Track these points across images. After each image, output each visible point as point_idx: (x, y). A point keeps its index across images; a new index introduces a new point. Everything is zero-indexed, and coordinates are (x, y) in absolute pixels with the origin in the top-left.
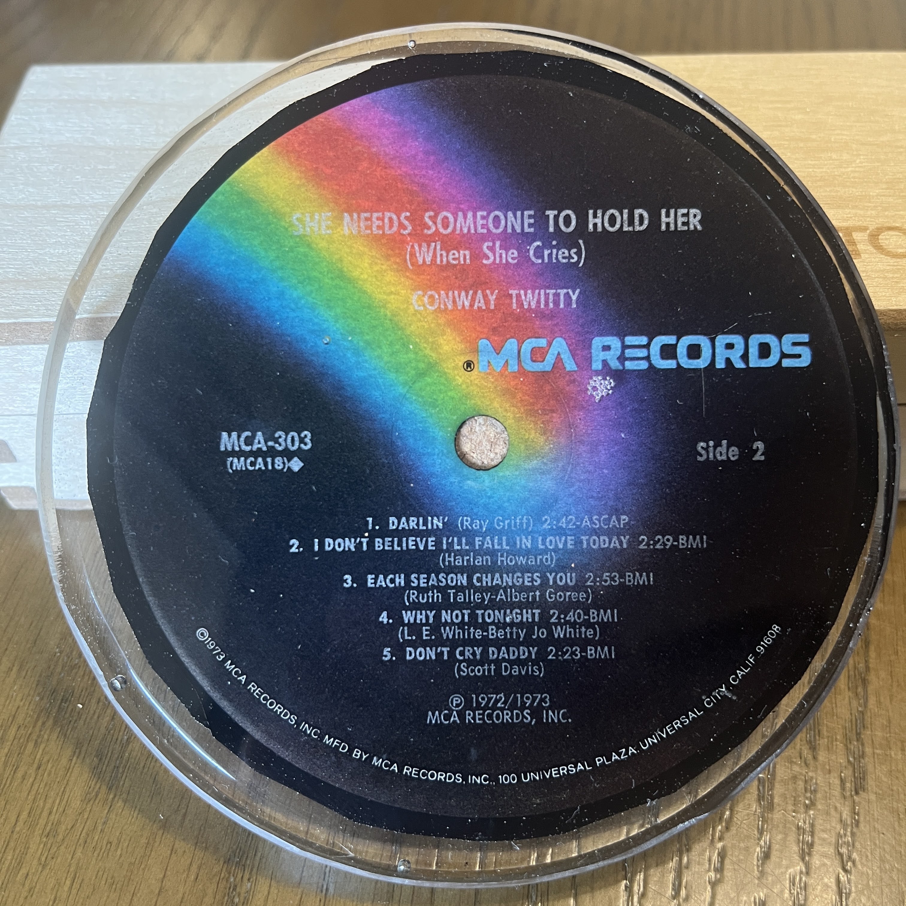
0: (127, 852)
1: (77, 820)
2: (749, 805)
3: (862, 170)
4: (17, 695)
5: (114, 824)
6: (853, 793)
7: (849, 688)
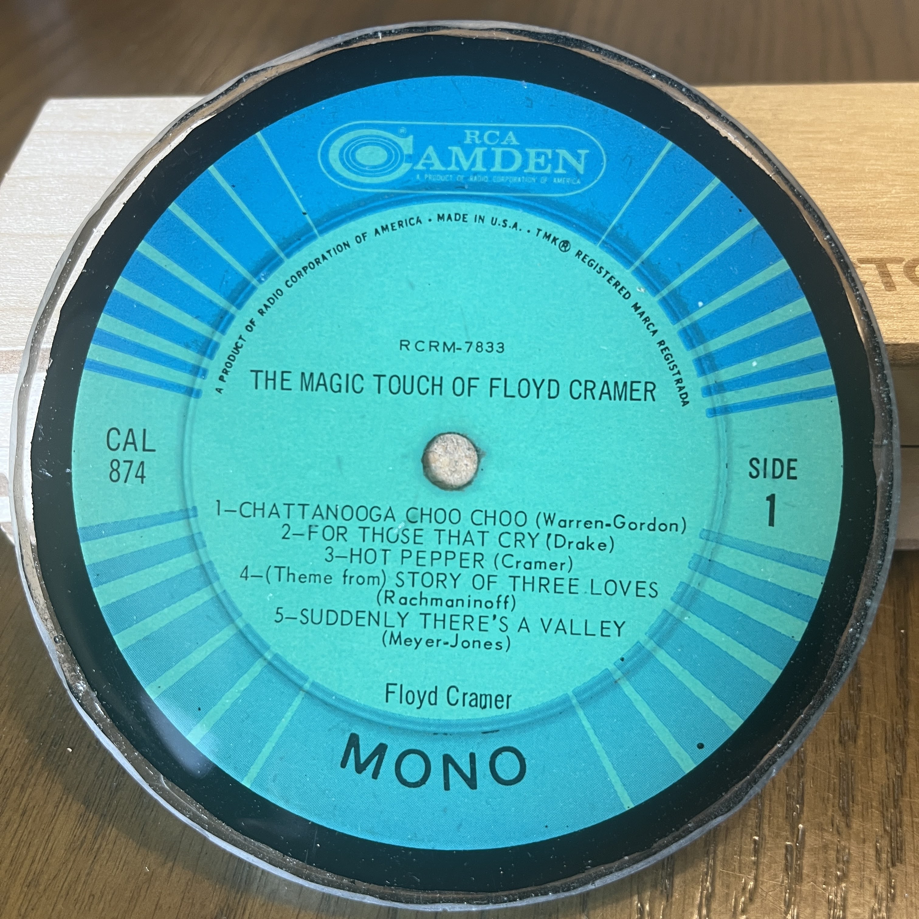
0: (110, 906)
1: (60, 870)
2: (776, 875)
3: (898, 200)
4: (5, 737)
5: (98, 876)
6: (889, 865)
7: (886, 751)
